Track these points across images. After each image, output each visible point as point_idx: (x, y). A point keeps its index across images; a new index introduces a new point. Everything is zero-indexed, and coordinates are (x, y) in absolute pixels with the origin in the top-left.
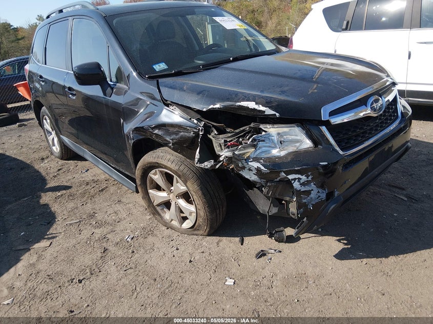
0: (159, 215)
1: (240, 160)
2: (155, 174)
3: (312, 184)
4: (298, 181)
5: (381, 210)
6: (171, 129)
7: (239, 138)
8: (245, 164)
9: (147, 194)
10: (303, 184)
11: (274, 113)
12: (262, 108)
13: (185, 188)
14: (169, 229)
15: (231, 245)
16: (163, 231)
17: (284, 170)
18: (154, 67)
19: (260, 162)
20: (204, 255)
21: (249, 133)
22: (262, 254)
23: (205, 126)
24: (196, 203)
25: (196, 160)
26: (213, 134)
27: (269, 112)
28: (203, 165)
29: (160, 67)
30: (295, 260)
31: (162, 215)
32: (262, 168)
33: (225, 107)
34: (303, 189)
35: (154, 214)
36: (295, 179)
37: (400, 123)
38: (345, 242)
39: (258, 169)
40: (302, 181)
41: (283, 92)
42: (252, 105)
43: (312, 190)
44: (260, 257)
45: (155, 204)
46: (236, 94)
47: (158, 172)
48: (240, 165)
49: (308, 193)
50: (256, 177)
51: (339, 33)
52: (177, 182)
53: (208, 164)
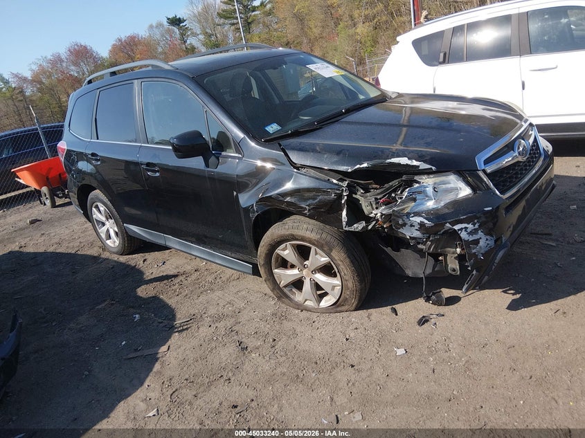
0: (287, 297)
1: (400, 217)
2: (284, 249)
3: (480, 231)
4: (465, 230)
5: (534, 258)
6: (307, 195)
7: (390, 193)
8: (406, 221)
9: (271, 274)
10: (470, 233)
11: (429, 167)
12: (415, 163)
13: (328, 259)
14: (304, 311)
15: (385, 317)
16: (298, 315)
17: (449, 221)
18: (266, 129)
19: (422, 216)
20: (359, 331)
21: (400, 187)
22: (423, 321)
23: (348, 186)
24: (343, 274)
25: (344, 223)
26: (359, 193)
27: (423, 166)
28: (352, 229)
29: (273, 128)
30: (463, 321)
31: (292, 297)
32: (426, 221)
33: (374, 166)
34: (471, 238)
35: (279, 298)
36: (461, 229)
37: (544, 160)
38: (512, 292)
39: (422, 224)
40: (469, 230)
41: (428, 145)
42: (404, 161)
43: (481, 238)
44: (423, 324)
45: (282, 284)
46: (382, 151)
47: (289, 246)
48: (400, 222)
49: (476, 242)
50: (418, 233)
51: (436, 67)
52: (316, 254)
53: (358, 227)
